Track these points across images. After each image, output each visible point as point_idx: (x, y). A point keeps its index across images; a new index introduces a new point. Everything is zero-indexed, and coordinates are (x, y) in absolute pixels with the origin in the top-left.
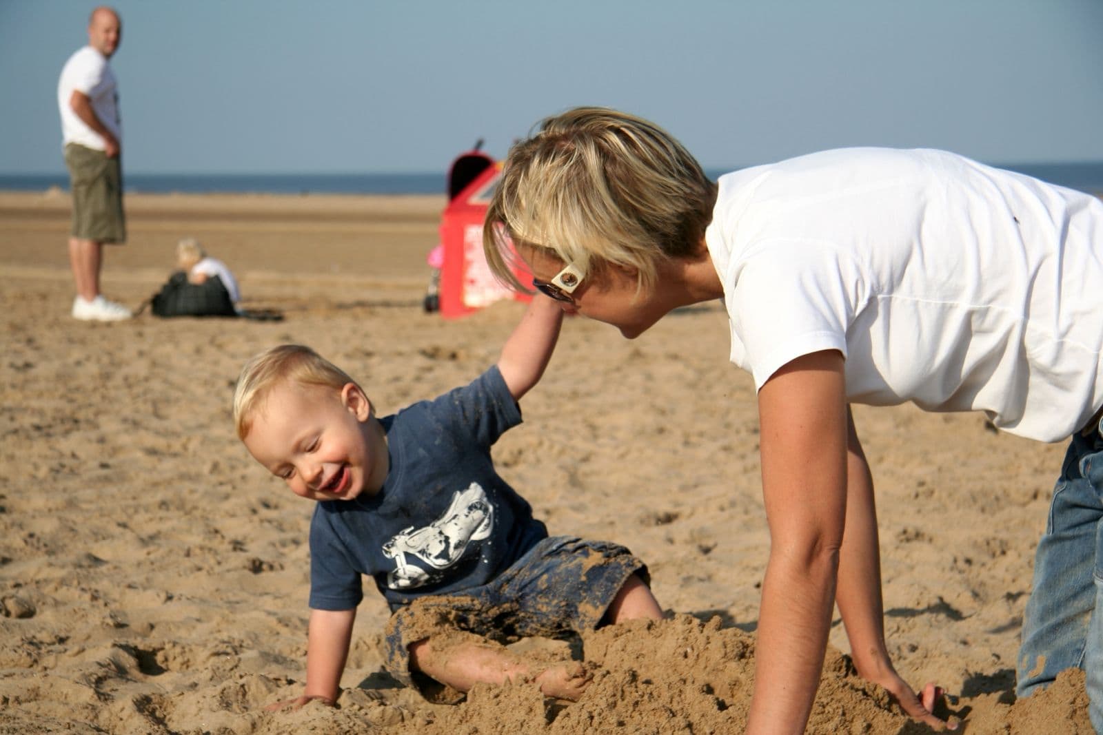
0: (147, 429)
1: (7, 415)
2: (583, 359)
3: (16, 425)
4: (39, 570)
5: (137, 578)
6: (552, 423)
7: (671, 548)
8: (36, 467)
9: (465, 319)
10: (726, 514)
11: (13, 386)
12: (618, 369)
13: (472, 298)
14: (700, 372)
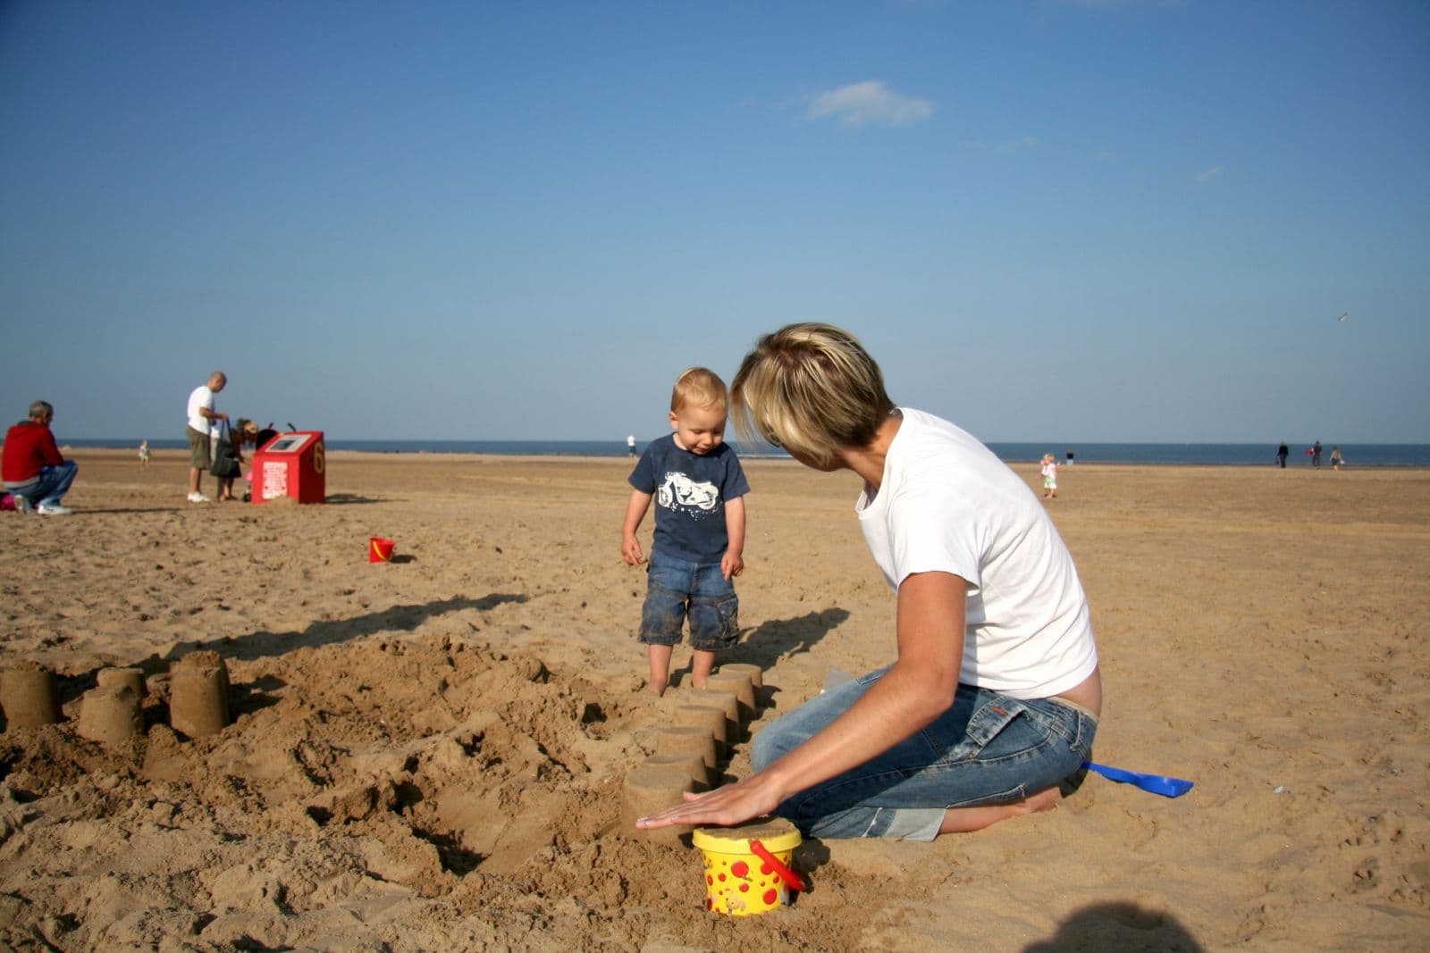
0: (97, 555)
1: (26, 549)
2: (317, 522)
3: (30, 553)
4: (31, 622)
5: (81, 624)
6: (299, 551)
7: (349, 605)
8: (37, 573)
9: (263, 504)
10: (376, 590)
11: (31, 536)
12: (333, 527)
13: (267, 495)
14: (371, 528)
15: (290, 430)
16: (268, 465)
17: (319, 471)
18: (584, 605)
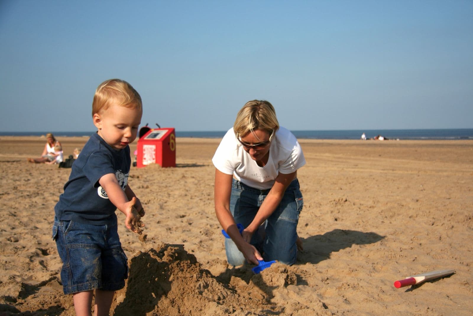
0: (56, 195)
1: (21, 192)
2: (171, 178)
3: (23, 195)
4: (21, 230)
5: (46, 232)
6: (159, 194)
7: (182, 223)
8: (26, 205)
9: (143, 168)
10: (197, 215)
11: (24, 185)
12: (179, 180)
13: (145, 163)
14: (199, 181)
15: (157, 127)
16: (145, 147)
17: (173, 150)
18: (307, 225)
